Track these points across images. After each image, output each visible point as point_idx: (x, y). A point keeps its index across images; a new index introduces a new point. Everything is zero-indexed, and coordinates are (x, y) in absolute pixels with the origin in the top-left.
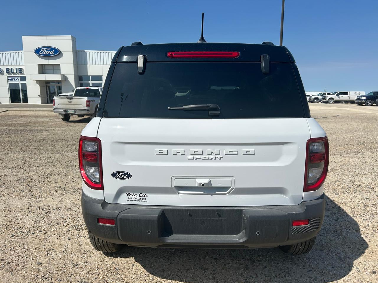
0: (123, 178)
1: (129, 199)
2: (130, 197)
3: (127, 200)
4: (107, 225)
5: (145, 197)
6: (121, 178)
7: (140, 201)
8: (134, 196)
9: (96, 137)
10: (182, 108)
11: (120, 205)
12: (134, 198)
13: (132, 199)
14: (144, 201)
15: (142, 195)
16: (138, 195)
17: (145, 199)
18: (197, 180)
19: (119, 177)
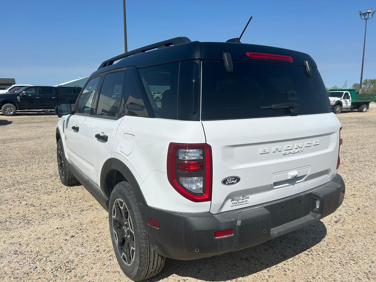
0: (233, 183)
1: (233, 205)
2: (234, 202)
3: (231, 206)
4: (225, 236)
5: (247, 199)
6: (231, 184)
7: (242, 204)
8: (238, 200)
9: (205, 143)
10: (270, 107)
11: (224, 213)
12: (238, 202)
13: (235, 204)
14: (246, 203)
15: (245, 197)
16: (241, 198)
17: (247, 201)
18: (289, 173)
19: (230, 183)
